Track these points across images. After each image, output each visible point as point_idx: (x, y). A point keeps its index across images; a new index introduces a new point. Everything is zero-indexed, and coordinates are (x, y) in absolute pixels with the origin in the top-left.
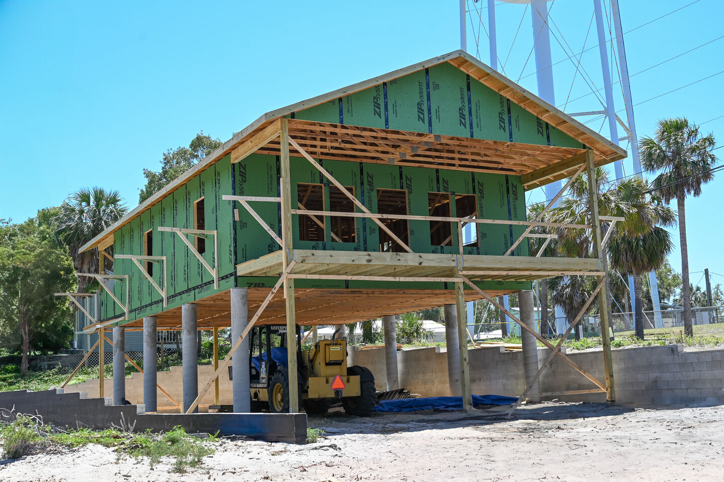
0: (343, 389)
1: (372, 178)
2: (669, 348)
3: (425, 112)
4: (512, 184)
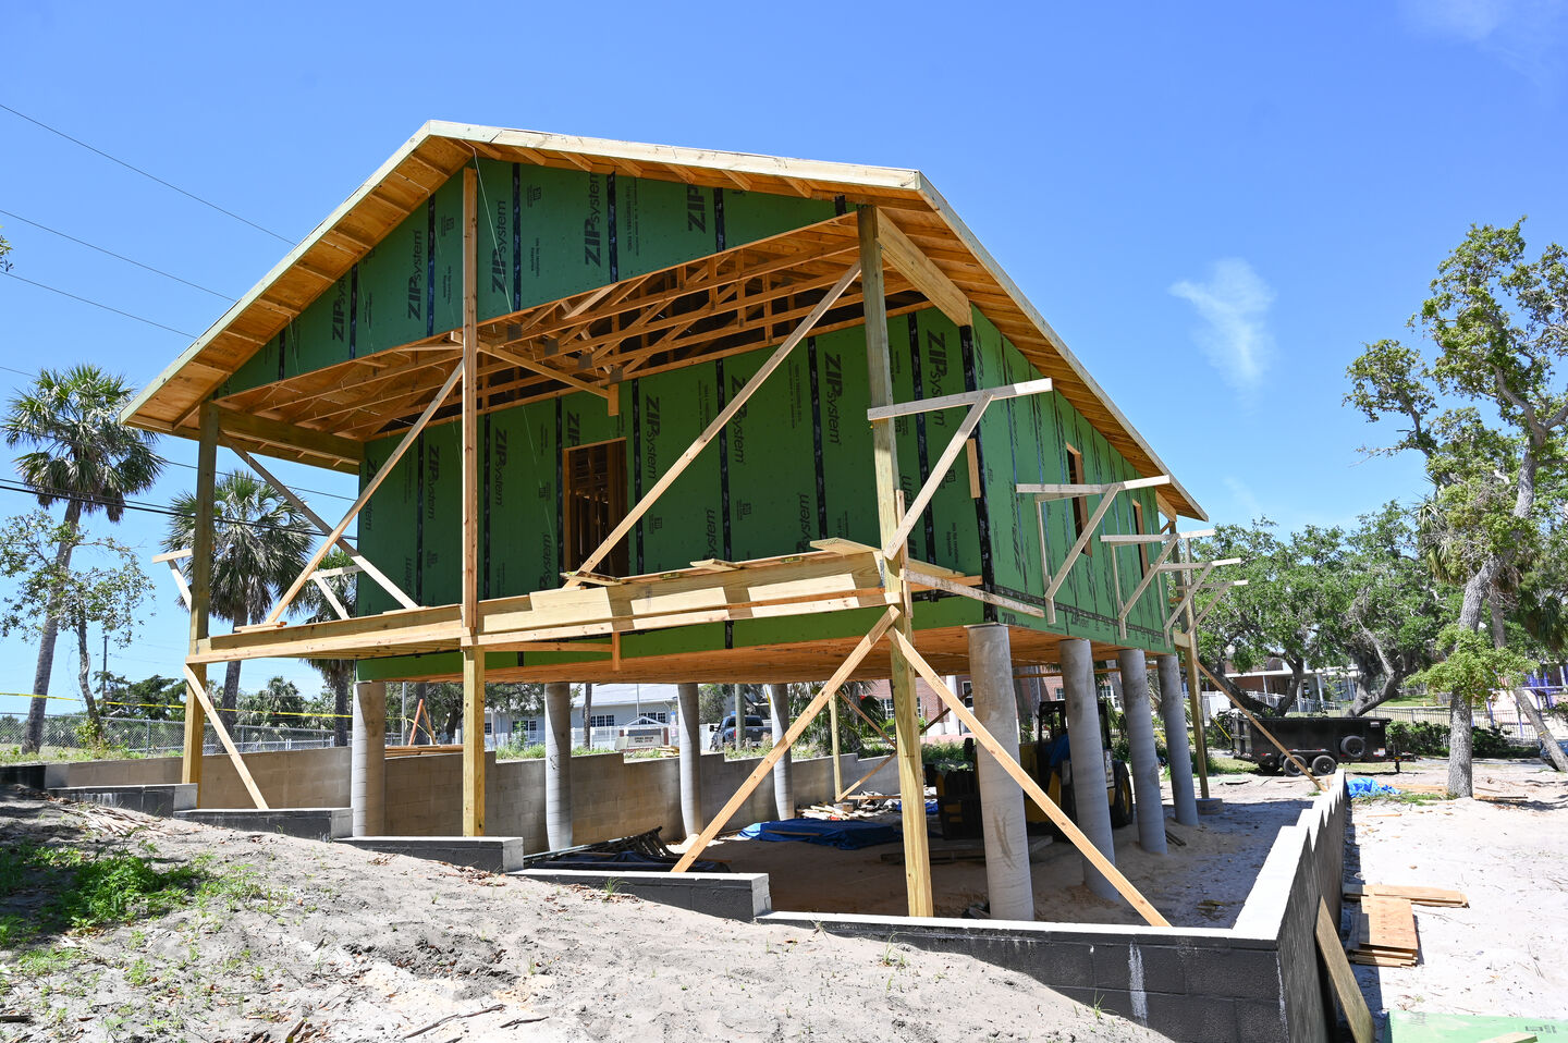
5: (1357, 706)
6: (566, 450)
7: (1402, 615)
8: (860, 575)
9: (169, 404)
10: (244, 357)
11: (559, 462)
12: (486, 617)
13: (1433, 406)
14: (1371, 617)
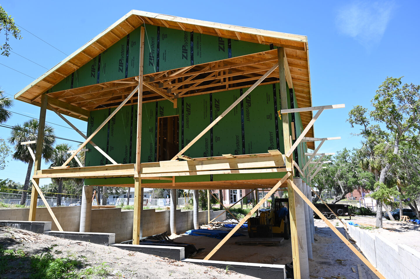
5: (334, 200)
6: (159, 118)
7: (348, 177)
8: (277, 161)
9: (31, 94)
10: (59, 80)
11: (156, 121)
12: (143, 168)
13: (369, 123)
14: (341, 177)
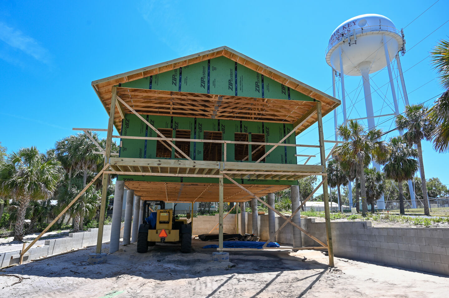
0: (166, 237)
1: (201, 125)
2: (362, 223)
3: (206, 82)
4: (288, 128)
